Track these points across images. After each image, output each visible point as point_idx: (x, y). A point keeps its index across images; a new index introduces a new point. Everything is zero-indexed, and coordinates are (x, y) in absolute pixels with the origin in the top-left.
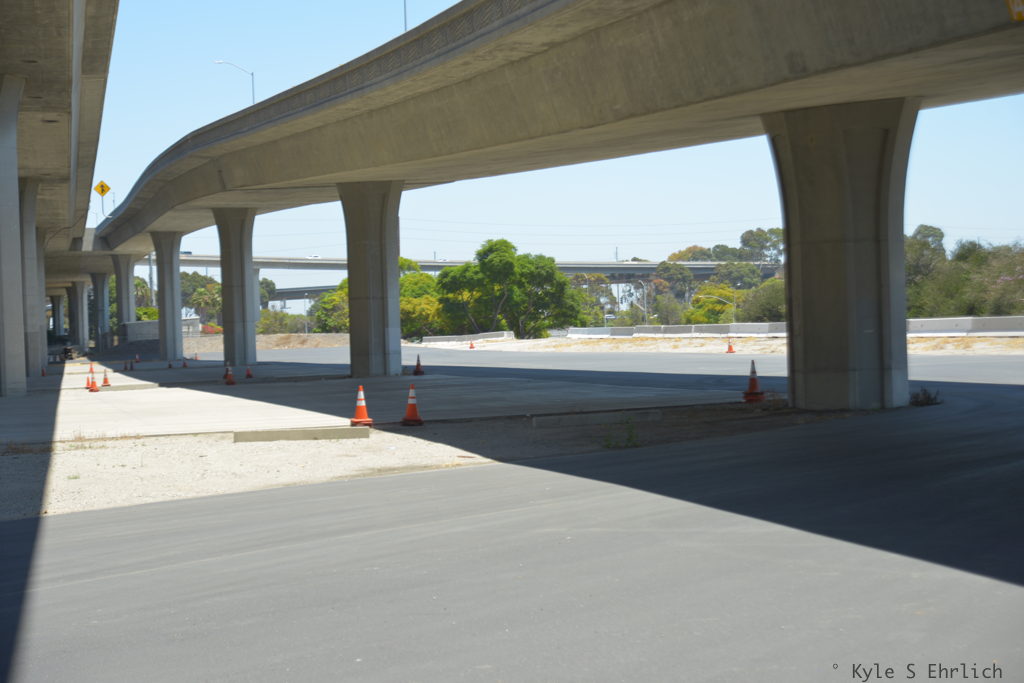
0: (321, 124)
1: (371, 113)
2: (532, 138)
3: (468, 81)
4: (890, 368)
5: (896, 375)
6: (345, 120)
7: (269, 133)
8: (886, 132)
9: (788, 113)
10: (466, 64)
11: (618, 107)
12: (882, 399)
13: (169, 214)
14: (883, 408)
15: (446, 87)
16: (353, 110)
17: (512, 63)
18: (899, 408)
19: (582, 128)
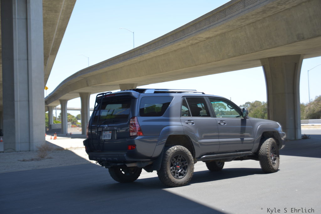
0: (123, 66)
1: (140, 62)
2: (196, 65)
3: (175, 51)
4: (297, 128)
5: (299, 130)
6: (131, 64)
7: (106, 69)
8: (296, 63)
9: (269, 58)
10: (180, 45)
11: (229, 54)
12: (295, 137)
13: (67, 94)
14: (296, 139)
15: (167, 53)
16: (135, 61)
17: (192, 44)
18: (300, 139)
19: (216, 61)
